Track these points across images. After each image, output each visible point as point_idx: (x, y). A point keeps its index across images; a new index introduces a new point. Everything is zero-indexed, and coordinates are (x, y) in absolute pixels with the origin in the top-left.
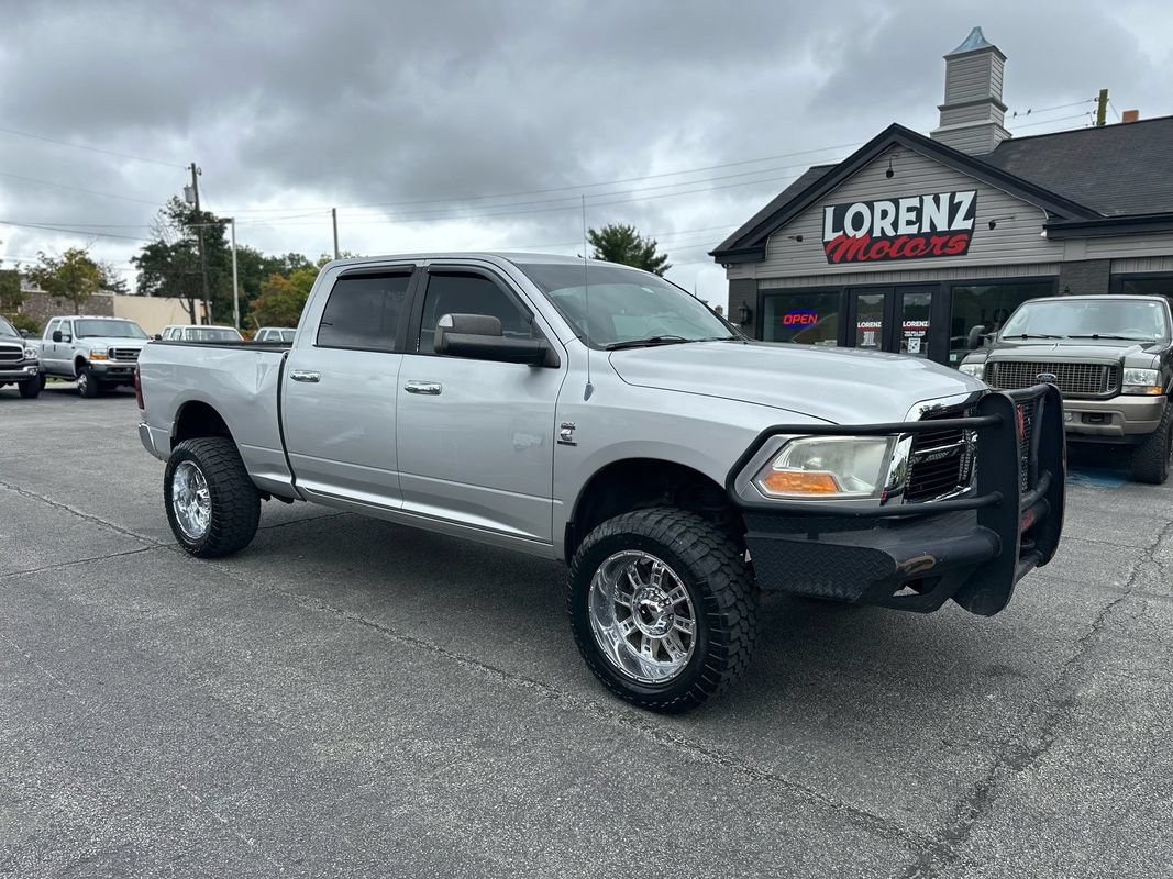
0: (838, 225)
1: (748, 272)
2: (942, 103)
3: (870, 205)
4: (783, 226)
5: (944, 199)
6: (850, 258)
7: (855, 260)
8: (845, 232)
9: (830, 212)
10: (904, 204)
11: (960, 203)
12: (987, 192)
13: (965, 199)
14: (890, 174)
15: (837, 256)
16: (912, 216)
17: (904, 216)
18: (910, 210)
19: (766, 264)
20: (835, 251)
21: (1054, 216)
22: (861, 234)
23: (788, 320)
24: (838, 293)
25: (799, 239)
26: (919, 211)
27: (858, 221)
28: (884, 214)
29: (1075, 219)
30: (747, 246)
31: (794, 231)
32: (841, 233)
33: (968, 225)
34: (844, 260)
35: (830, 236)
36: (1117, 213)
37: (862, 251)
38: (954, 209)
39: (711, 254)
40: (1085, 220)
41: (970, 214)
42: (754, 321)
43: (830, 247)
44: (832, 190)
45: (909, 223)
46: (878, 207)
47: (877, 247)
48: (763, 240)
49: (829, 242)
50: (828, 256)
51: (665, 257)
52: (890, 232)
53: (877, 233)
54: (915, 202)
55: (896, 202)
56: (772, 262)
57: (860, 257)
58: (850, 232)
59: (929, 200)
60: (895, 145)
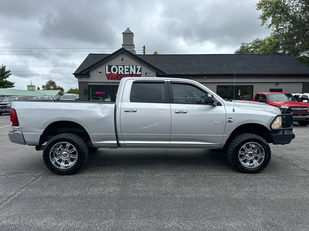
0: (109, 70)
1: (85, 80)
2: (123, 44)
3: (117, 66)
4: (94, 69)
5: (135, 67)
6: (113, 79)
7: (114, 79)
8: (111, 72)
9: (107, 67)
10: (126, 67)
11: (138, 68)
12: (143, 66)
13: (139, 67)
14: (122, 59)
15: (110, 78)
16: (128, 70)
17: (126, 70)
18: (127, 68)
19: (90, 78)
20: (109, 76)
21: (157, 73)
22: (115, 73)
23: (97, 93)
24: (110, 87)
25: (100, 73)
26: (129, 69)
27: (114, 70)
28: (121, 69)
29: (161, 74)
30: (84, 73)
31: (98, 70)
32: (110, 72)
33: (140, 73)
34: (111, 79)
35: (108, 73)
36: (168, 73)
37: (116, 77)
38: (137, 69)
39: (73, 74)
40: (163, 74)
41: (140, 71)
42: (87, 93)
43: (108, 76)
44: (107, 61)
45: (127, 71)
46: (119, 67)
47: (119, 77)
48: (89, 72)
49: (107, 74)
50: (107, 78)
51: (9, 71)
52: (123, 73)
53: (119, 73)
54: (128, 67)
55: (124, 66)
56: (91, 78)
57: (116, 78)
58: (113, 72)
59: (131, 67)
60: (123, 53)
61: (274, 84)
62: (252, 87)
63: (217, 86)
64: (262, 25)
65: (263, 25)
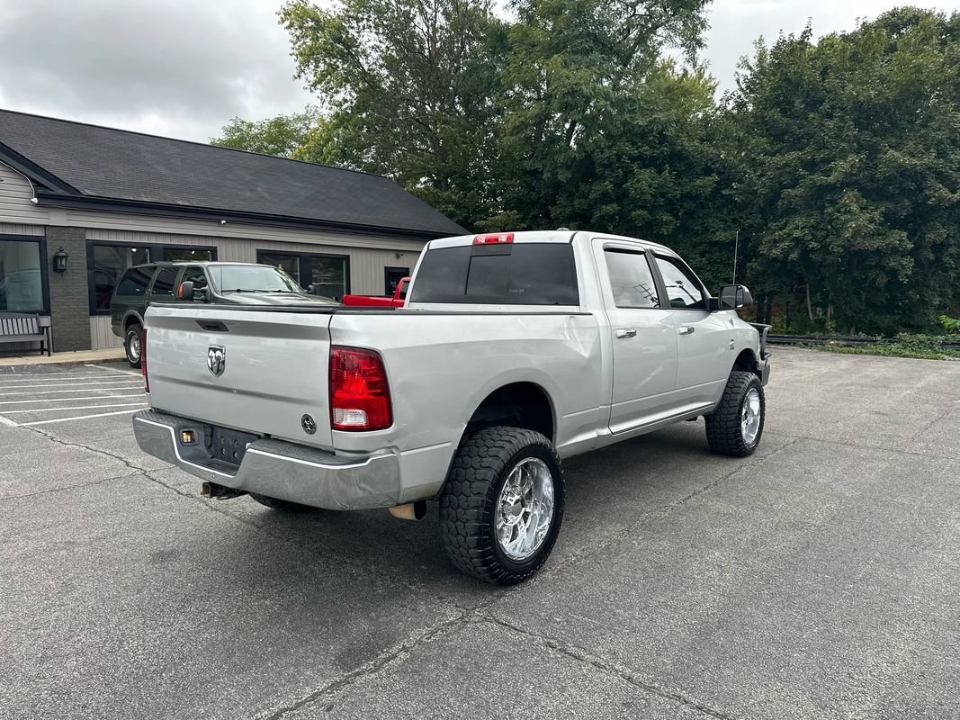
21: (39, 185)
36: (89, 193)
40: (68, 194)
61: (393, 255)
62: (347, 258)
63: (258, 250)
64: (296, 78)
65: (299, 76)
